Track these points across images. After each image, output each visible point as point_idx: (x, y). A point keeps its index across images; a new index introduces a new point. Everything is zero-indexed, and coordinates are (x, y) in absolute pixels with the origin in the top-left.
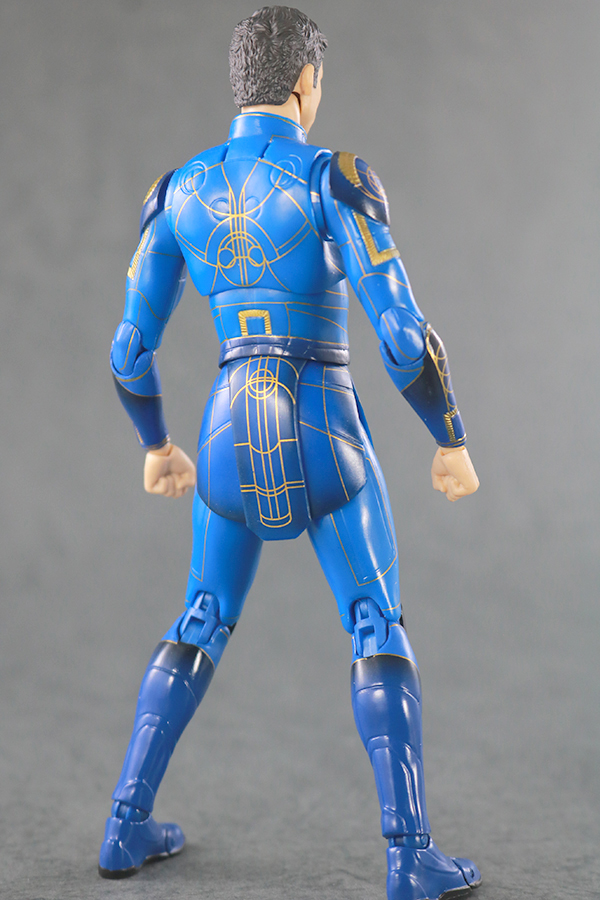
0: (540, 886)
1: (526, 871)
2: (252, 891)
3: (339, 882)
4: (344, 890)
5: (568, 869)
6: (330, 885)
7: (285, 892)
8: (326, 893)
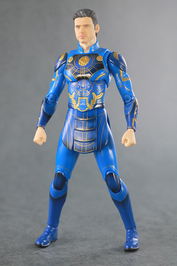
0: (94, 252)
1: (90, 248)
2: (13, 256)
3: (38, 253)
4: (40, 255)
5: (102, 247)
6: (36, 253)
7: (23, 256)
8: (35, 256)
